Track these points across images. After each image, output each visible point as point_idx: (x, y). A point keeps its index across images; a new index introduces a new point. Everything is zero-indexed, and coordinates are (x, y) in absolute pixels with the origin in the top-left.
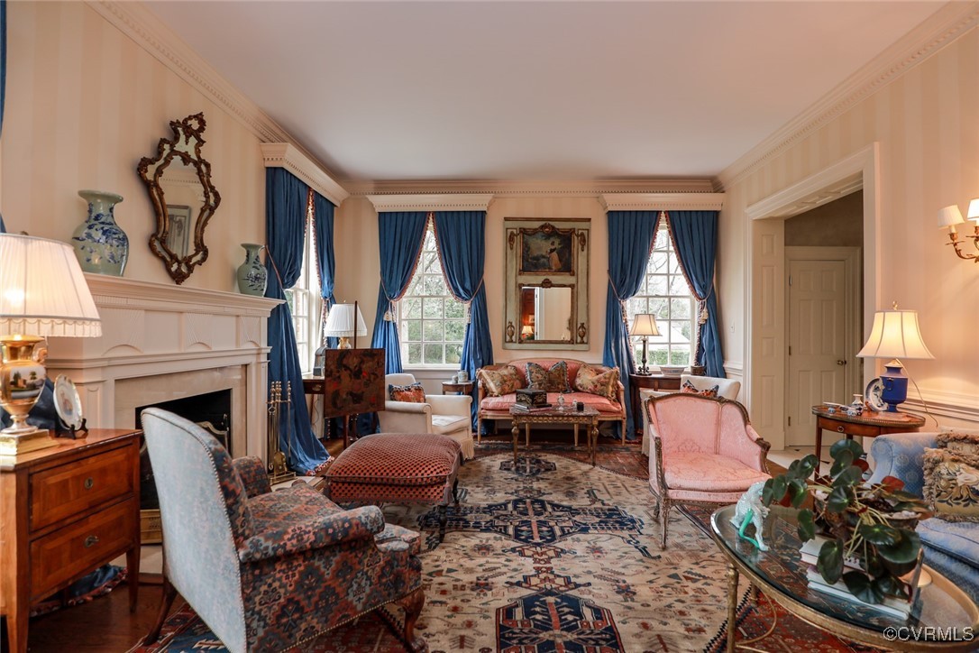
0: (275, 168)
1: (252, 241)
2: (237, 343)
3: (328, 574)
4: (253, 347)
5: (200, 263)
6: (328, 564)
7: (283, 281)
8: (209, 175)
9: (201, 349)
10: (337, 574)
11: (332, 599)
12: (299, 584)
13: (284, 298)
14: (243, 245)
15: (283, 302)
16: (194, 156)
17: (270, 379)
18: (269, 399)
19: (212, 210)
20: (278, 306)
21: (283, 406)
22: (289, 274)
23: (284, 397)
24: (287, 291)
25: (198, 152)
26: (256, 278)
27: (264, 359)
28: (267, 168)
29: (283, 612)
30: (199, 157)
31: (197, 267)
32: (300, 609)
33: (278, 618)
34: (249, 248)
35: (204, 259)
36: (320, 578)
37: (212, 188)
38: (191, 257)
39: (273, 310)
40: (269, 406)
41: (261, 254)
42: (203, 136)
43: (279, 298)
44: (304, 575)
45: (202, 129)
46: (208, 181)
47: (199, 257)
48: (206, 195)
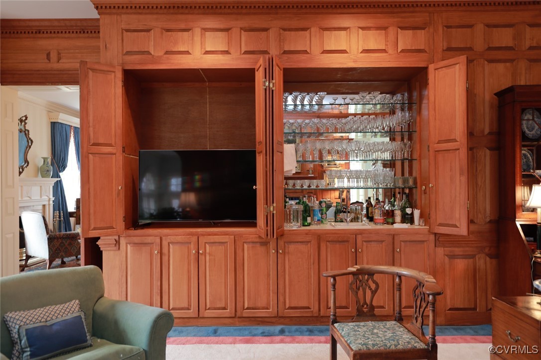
0: (55, 122)
1: (45, 156)
2: (41, 197)
3: (66, 244)
4: (46, 197)
5: (26, 167)
6: (66, 242)
7: (59, 170)
8: (29, 134)
9: (28, 199)
10: (68, 245)
11: (67, 250)
12: (60, 245)
13: (60, 177)
14: (42, 158)
15: (59, 179)
16: (23, 129)
17: (54, 210)
18: (54, 218)
19: (30, 147)
20: (57, 181)
21: (60, 221)
22: (62, 166)
23: (60, 217)
24: (61, 174)
25: (25, 127)
26: (48, 171)
27: (51, 202)
28: (51, 122)
29: (56, 250)
30: (25, 129)
31: (25, 168)
32: (59, 250)
33: (55, 251)
34: (45, 159)
35: (28, 165)
36: (64, 245)
37: (30, 139)
38: (23, 166)
39: (55, 183)
40: (54, 221)
41: (49, 160)
42: (26, 121)
43: (57, 178)
44: (61, 243)
45: (26, 119)
46: (29, 137)
47: (26, 165)
48: (28, 141)
